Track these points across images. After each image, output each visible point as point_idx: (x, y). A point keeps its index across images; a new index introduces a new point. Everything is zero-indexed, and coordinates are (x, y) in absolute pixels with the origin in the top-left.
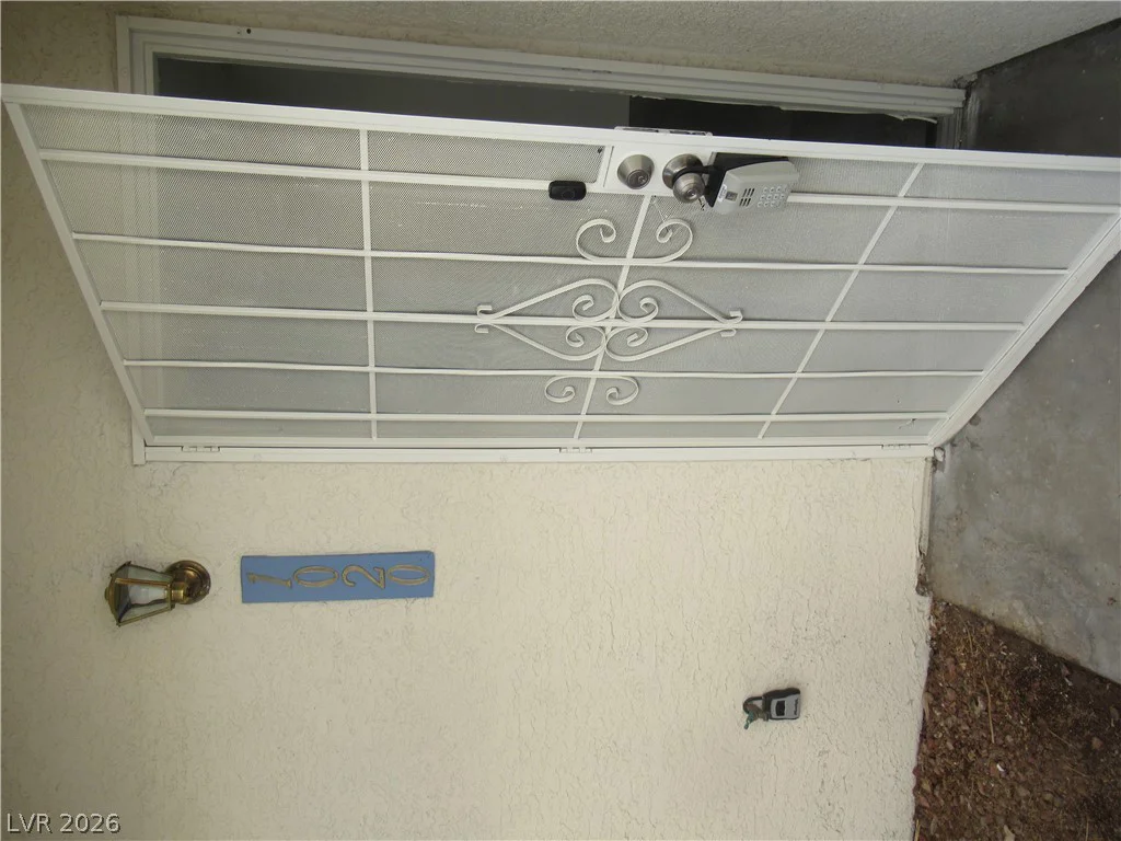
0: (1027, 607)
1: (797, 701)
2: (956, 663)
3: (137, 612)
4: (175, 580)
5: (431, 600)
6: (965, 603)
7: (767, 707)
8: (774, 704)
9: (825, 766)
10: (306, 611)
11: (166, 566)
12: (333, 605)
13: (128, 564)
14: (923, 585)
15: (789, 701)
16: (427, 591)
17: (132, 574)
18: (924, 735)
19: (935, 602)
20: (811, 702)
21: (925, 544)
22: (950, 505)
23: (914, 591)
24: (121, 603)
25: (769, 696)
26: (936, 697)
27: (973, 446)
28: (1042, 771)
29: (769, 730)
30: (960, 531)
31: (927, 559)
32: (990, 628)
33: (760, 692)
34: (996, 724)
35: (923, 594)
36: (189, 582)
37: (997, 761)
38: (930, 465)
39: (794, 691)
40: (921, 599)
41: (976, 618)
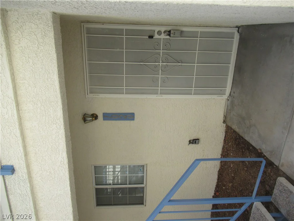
0: (238, 127)
1: (198, 141)
2: (228, 136)
3: (87, 121)
4: (93, 117)
5: (134, 121)
6: (230, 126)
7: (193, 141)
8: (194, 141)
9: (204, 153)
10: (113, 122)
11: (91, 114)
12: (118, 121)
13: (85, 114)
14: (224, 122)
15: (197, 141)
16: (133, 119)
17: (86, 115)
18: (223, 149)
19: (226, 125)
20: (201, 141)
21: (225, 114)
22: (229, 108)
23: (222, 123)
24: (85, 120)
25: (193, 140)
26: (225, 142)
27: (234, 97)
28: (237, 155)
29: (193, 146)
30: (230, 113)
31: (225, 117)
32: (233, 130)
33: (192, 139)
34: (232, 147)
35: (224, 123)
36: (95, 117)
37: (232, 153)
38: (227, 100)
39: (198, 139)
40: (224, 124)
41: (231, 129)
